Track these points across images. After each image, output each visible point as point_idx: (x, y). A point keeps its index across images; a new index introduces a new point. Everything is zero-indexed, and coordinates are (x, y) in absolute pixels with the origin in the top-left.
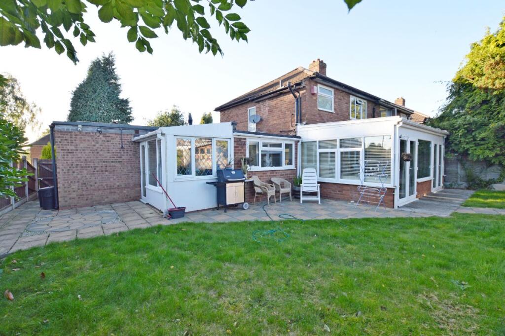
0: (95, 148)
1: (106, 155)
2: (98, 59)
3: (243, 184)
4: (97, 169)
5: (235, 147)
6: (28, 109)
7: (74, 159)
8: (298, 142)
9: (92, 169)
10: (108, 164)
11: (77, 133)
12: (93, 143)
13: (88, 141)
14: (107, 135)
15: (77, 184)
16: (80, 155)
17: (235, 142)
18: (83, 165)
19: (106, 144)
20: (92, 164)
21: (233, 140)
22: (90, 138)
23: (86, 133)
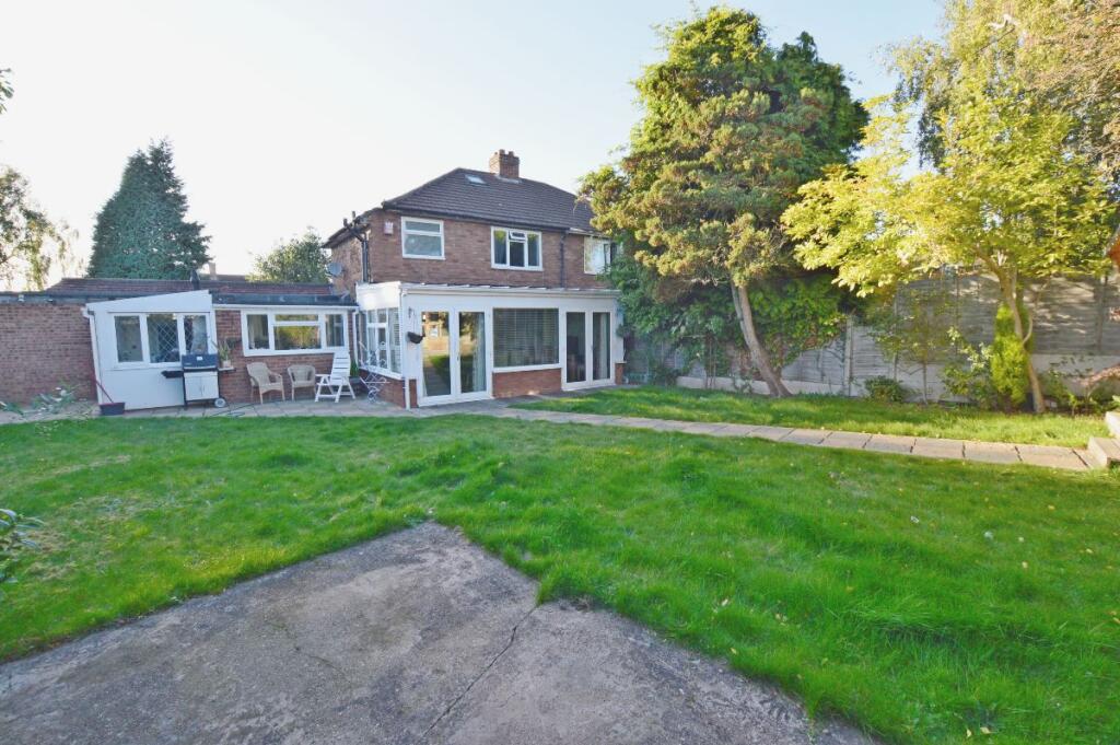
0: (47, 325)
1: (65, 333)
2: (139, 151)
3: (216, 373)
4: (52, 353)
5: (217, 323)
6: (51, 233)
7: (16, 340)
8: (354, 311)
9: (45, 353)
10: (69, 346)
11: (18, 305)
12: (44, 319)
13: (37, 315)
14: (66, 306)
15: (23, 373)
16: (24, 335)
17: (217, 316)
18: (31, 348)
19: (65, 319)
20: (43, 347)
21: (213, 315)
22: (38, 312)
23: (33, 305)
